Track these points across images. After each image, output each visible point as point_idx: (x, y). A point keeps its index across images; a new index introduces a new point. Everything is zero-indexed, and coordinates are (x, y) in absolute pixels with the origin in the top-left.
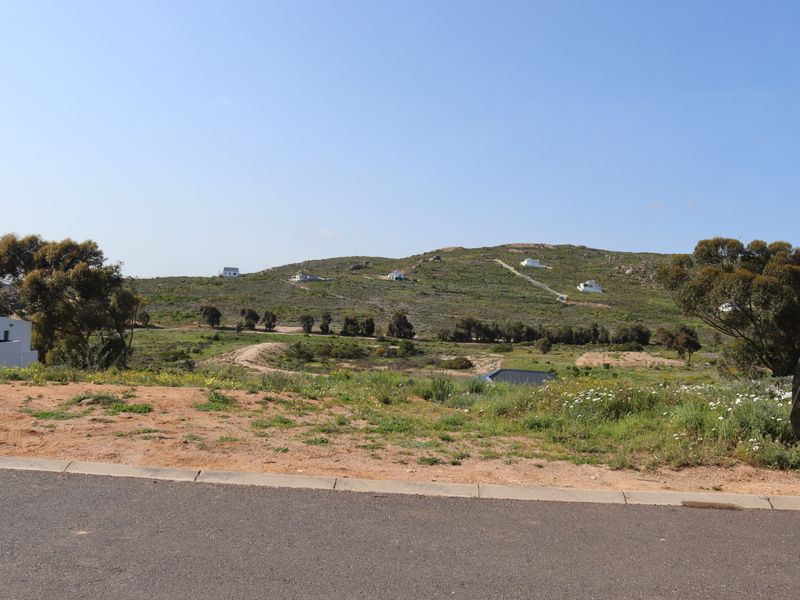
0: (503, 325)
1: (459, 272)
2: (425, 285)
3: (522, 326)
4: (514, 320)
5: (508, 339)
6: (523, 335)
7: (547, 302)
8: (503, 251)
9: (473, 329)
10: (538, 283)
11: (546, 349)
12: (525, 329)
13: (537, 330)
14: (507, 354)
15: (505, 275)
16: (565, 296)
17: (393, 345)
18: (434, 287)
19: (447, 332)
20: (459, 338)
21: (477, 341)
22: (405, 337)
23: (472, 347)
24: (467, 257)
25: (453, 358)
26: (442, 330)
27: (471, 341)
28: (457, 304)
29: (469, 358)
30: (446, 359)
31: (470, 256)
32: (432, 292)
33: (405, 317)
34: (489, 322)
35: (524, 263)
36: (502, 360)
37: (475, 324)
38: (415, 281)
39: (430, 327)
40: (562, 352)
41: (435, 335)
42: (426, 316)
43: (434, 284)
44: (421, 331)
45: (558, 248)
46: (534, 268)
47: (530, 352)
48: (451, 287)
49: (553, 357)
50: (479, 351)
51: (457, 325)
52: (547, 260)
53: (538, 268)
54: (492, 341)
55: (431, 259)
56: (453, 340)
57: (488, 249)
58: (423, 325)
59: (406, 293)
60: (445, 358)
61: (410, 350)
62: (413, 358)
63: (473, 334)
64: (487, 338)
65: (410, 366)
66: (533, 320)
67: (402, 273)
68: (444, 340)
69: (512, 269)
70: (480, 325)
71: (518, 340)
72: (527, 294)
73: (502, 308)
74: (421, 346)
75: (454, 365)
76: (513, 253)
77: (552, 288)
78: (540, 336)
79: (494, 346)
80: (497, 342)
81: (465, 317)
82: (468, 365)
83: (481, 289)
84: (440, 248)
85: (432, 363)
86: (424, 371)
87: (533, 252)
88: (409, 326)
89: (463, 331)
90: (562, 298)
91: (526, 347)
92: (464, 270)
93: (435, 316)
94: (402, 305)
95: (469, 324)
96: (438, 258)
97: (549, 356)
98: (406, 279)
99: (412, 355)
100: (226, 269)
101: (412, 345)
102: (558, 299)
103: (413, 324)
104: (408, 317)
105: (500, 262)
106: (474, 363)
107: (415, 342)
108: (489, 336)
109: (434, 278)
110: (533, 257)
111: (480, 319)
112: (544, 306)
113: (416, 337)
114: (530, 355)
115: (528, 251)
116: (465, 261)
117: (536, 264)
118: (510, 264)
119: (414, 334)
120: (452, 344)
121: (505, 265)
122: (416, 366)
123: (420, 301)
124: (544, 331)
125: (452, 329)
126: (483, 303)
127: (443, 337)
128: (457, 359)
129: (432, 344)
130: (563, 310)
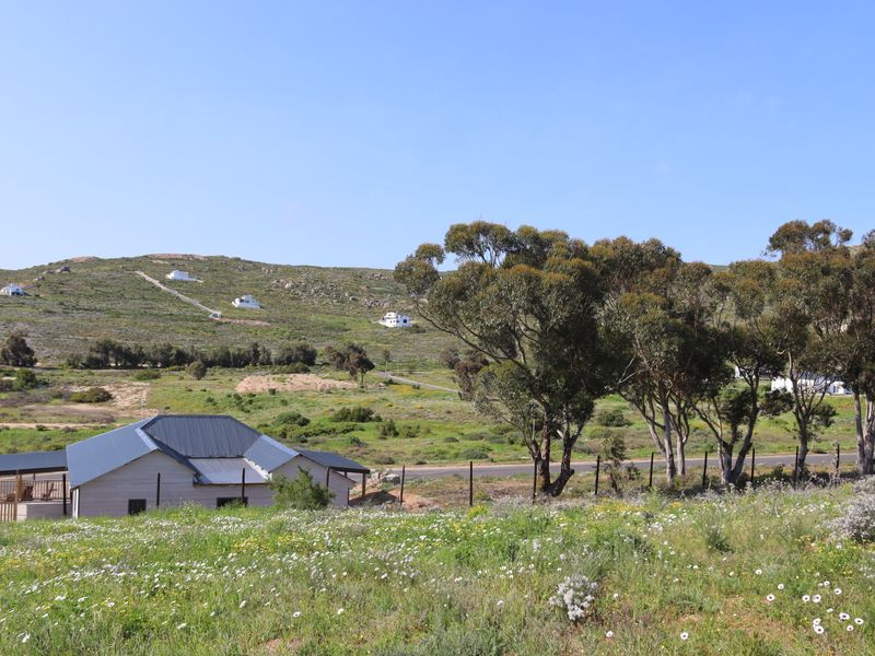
0: (148, 347)
1: (92, 286)
2: (50, 301)
3: (171, 348)
4: (161, 341)
5: (154, 363)
6: (173, 357)
7: (199, 320)
8: (146, 262)
9: (111, 353)
10: (187, 299)
11: (200, 374)
12: (174, 352)
13: (189, 352)
14: (154, 381)
15: (148, 290)
16: (219, 313)
17: (7, 375)
18: (62, 304)
19: (78, 358)
20: (94, 364)
21: (116, 368)
22: (24, 365)
23: (109, 375)
24: (102, 268)
25: (87, 389)
26: (72, 355)
27: (110, 367)
28: (91, 324)
29: (106, 388)
30: (78, 390)
31: (107, 268)
32: (59, 309)
33: (23, 341)
34: (131, 344)
35: (171, 276)
36: (149, 389)
37: (113, 346)
38: (38, 296)
39: (57, 352)
40: (219, 377)
41: (63, 362)
42: (51, 338)
43: (61, 299)
44: (45, 357)
45: (210, 259)
46: (182, 281)
47: (182, 378)
48: (84, 303)
49: (209, 383)
50: (119, 379)
51: (91, 350)
52: (196, 272)
53: (186, 282)
54: (134, 367)
55: (58, 271)
56: (86, 366)
57: (128, 260)
58: (47, 350)
59: (26, 311)
60: (76, 389)
61: (31, 381)
62: (34, 392)
63: (111, 359)
64: (129, 364)
65: (30, 402)
66: (183, 342)
67: (20, 287)
68: (75, 367)
69: (157, 283)
70: (120, 349)
71: (166, 364)
72: (175, 311)
73: (146, 328)
74: (46, 375)
75: (87, 398)
76: (157, 265)
77: (203, 304)
78: (192, 360)
79: (137, 372)
80: (143, 368)
81: (101, 339)
82: (105, 398)
83: (120, 306)
84: (69, 257)
85: (60, 396)
86: (48, 406)
87: (180, 263)
88: (29, 351)
89: (99, 356)
90: (215, 315)
91: (176, 373)
92: (100, 284)
93: (62, 338)
94: (21, 326)
95: (106, 348)
96: (67, 269)
97: (204, 383)
98: (25, 294)
99: (33, 387)
101: (33, 376)
102: (211, 316)
103: (34, 348)
104: (28, 340)
105: (142, 274)
106: (114, 394)
107: (36, 371)
108: (130, 360)
109: (62, 293)
110: (181, 269)
111: (119, 341)
112: (195, 325)
113: (38, 364)
114: (182, 382)
115: (175, 262)
116: (101, 273)
117: (185, 277)
118: (154, 277)
119: (36, 361)
120: (85, 372)
121: (148, 278)
122: (38, 402)
123: (44, 320)
124: (197, 353)
125: (85, 354)
126: (123, 322)
127: (73, 364)
128: (92, 390)
129: (59, 372)
130: (218, 329)
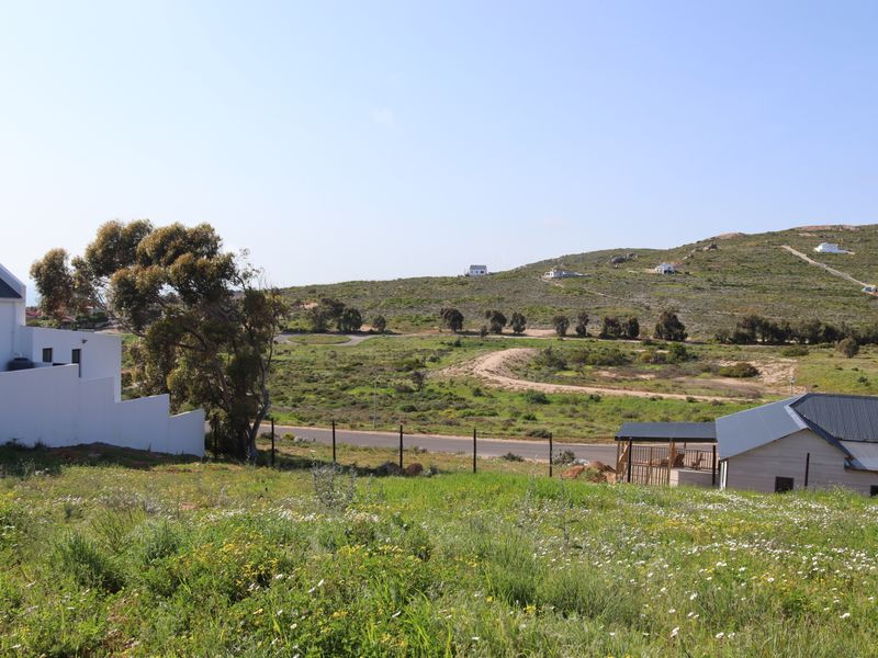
0: (795, 322)
1: (739, 262)
2: (699, 278)
3: (820, 324)
4: (809, 317)
5: (802, 340)
6: (821, 334)
7: (849, 294)
8: (792, 235)
9: (757, 328)
10: (837, 272)
11: (852, 352)
12: (823, 328)
13: (839, 328)
14: (802, 358)
15: (795, 264)
16: (873, 287)
17: (661, 349)
18: (710, 280)
19: (726, 333)
20: (741, 339)
21: (763, 343)
22: (675, 339)
23: (756, 350)
24: (749, 244)
25: (734, 364)
26: (719, 331)
27: (756, 343)
28: (738, 300)
29: (753, 363)
30: (725, 365)
31: (753, 243)
32: (707, 286)
33: (675, 317)
34: (777, 319)
35: (819, 249)
36: (796, 366)
37: (759, 322)
38: (687, 273)
39: (706, 327)
40: (874, 355)
41: (712, 337)
42: (700, 314)
43: (710, 276)
44: (695, 331)
45: (862, 229)
46: (831, 254)
47: (832, 356)
48: (731, 279)
49: (861, 361)
50: (765, 355)
51: (738, 325)
52: (847, 243)
53: (836, 255)
54: (781, 343)
55: (706, 248)
56: (734, 342)
57: (774, 234)
58: (696, 325)
59: (677, 287)
60: (723, 364)
61: (682, 355)
62: (684, 365)
63: (758, 335)
64: (775, 340)
65: (681, 374)
66: (832, 317)
67: (671, 265)
68: (723, 342)
69: (804, 256)
70: (767, 324)
71: (815, 340)
72: (823, 285)
73: (793, 303)
74: (695, 350)
75: (734, 373)
76: (804, 238)
77: (854, 277)
78: (842, 337)
79: (784, 348)
80: (789, 344)
81: (748, 314)
82: (752, 373)
83: (766, 281)
84: (716, 235)
85: (708, 370)
86: (698, 379)
87: (829, 234)
88: (680, 326)
89: (745, 331)
90: (869, 289)
91: (825, 350)
92: (746, 259)
93: (711, 313)
94: (672, 302)
95: (753, 323)
96: (714, 247)
97: (855, 361)
98: (677, 272)
99: (683, 360)
100: (472, 267)
101: (684, 350)
102: (864, 290)
103: (685, 323)
104: (679, 316)
105: (789, 248)
106: (760, 369)
107: (687, 345)
108: (778, 336)
109: (710, 270)
110: (830, 240)
111: (766, 317)
112: (845, 299)
113: (688, 339)
114: (831, 360)
115: (823, 234)
116: (747, 249)
117: (834, 249)
118: (801, 251)
119: (687, 335)
120: (733, 347)
121: (795, 252)
122: (688, 374)
123: (694, 297)
124: (848, 330)
125: (732, 329)
126: (770, 297)
127: (721, 339)
128: (738, 365)
129: (708, 347)
130: (872, 304)
